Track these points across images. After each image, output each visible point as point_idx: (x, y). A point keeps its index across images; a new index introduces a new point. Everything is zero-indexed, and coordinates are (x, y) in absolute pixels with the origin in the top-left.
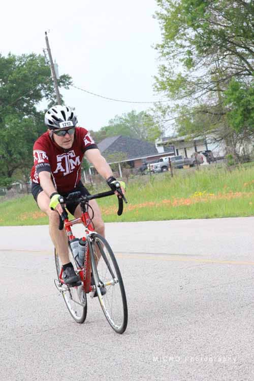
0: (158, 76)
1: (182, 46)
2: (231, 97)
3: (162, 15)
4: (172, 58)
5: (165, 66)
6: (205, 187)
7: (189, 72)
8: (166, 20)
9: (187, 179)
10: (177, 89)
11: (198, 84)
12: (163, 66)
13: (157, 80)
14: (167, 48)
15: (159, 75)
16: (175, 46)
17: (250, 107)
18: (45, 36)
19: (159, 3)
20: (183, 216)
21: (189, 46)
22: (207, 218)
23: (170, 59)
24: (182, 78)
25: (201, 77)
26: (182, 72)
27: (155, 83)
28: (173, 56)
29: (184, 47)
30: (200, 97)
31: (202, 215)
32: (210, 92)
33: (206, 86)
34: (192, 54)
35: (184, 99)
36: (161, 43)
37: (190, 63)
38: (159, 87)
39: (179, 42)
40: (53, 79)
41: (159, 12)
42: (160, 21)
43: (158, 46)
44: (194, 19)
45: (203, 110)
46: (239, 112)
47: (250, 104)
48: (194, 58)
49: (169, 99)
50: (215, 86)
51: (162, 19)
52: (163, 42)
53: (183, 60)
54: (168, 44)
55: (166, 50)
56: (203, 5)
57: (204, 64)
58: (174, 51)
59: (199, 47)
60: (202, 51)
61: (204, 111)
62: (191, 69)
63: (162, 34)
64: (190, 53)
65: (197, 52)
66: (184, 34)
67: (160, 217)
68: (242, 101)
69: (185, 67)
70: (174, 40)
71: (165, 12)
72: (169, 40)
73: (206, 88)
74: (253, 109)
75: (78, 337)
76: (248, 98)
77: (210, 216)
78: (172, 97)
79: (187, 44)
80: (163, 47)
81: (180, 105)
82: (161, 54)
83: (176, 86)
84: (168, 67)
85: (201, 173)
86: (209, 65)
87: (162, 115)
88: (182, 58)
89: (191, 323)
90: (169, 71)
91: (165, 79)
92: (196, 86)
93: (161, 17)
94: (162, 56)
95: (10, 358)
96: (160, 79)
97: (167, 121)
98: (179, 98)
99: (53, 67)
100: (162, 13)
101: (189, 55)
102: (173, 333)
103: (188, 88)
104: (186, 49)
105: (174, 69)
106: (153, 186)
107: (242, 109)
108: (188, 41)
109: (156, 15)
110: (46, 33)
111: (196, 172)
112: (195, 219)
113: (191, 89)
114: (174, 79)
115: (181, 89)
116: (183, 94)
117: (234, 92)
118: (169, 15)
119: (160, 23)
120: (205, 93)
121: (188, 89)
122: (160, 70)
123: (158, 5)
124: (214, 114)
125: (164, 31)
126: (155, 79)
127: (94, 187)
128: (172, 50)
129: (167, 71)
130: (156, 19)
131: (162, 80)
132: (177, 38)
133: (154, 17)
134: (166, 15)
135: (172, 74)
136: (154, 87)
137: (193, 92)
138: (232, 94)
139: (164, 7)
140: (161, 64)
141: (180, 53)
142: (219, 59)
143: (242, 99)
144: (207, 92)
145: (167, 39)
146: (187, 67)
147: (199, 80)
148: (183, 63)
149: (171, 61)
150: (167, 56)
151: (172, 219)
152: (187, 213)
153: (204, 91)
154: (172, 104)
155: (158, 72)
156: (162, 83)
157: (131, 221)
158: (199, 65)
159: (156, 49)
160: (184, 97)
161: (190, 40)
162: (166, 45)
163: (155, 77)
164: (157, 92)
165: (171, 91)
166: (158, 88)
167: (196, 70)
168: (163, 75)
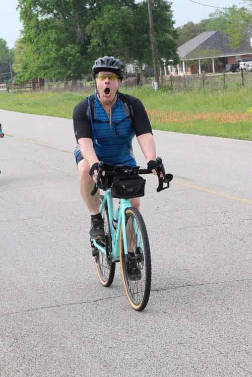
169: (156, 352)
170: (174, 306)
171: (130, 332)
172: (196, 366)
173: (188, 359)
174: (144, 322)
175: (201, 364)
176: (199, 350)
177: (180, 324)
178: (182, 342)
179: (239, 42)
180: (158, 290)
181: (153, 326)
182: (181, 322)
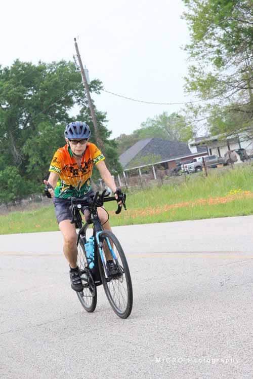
0: (189, 77)
1: (211, 46)
3: (190, 15)
4: (201, 58)
5: (195, 67)
6: (240, 185)
7: (218, 72)
8: (194, 20)
9: (222, 178)
10: (208, 89)
11: (229, 82)
12: (192, 67)
13: (188, 81)
14: (197, 49)
16: (205, 46)
18: (74, 42)
19: (187, 4)
20: (220, 214)
21: (218, 46)
22: (244, 215)
23: (200, 59)
24: (214, 77)
25: (232, 76)
26: (213, 72)
27: (186, 84)
28: (203, 56)
29: (213, 46)
30: (231, 95)
31: (239, 212)
32: (241, 90)
33: (236, 84)
34: (221, 53)
35: (215, 99)
36: (190, 43)
37: (219, 62)
38: (190, 87)
39: (207, 41)
40: (84, 85)
41: (186, 12)
42: (189, 21)
43: (187, 46)
44: (221, 18)
45: (234, 108)
48: (224, 57)
49: (200, 99)
50: (246, 85)
51: (191, 19)
52: (193, 43)
53: (212, 59)
54: (197, 44)
55: (195, 50)
56: (230, 4)
57: (234, 63)
58: (203, 51)
59: (228, 46)
60: (231, 50)
61: (235, 110)
62: (221, 68)
63: (190, 35)
64: (219, 52)
65: (226, 51)
66: (213, 34)
67: (196, 216)
69: (216, 66)
70: (203, 40)
71: (192, 13)
72: (197, 40)
73: (237, 87)
75: (121, 336)
77: (247, 213)
78: (204, 97)
79: (216, 43)
80: (192, 47)
81: (211, 105)
82: (191, 55)
83: (207, 86)
84: (198, 67)
85: (235, 171)
86: (239, 63)
87: (194, 115)
88: (211, 57)
89: (233, 318)
91: (195, 80)
92: (227, 85)
93: (189, 17)
94: (192, 56)
95: (55, 360)
96: (191, 79)
97: (199, 121)
98: (210, 98)
99: (83, 73)
100: (190, 14)
101: (218, 54)
102: (216, 329)
103: (219, 87)
104: (215, 49)
105: (204, 69)
106: (188, 186)
108: (216, 41)
109: (184, 16)
110: (75, 39)
111: (231, 170)
112: (231, 216)
113: (222, 88)
114: (205, 78)
115: (212, 89)
116: (214, 93)
118: (197, 15)
119: (188, 24)
120: (236, 92)
122: (190, 71)
123: (186, 5)
124: (247, 112)
125: (192, 32)
126: (186, 80)
127: (129, 190)
128: (202, 50)
129: (198, 72)
130: (184, 20)
131: (192, 80)
132: (206, 38)
133: (182, 18)
134: (194, 16)
135: (203, 74)
136: (184, 88)
137: (225, 91)
139: (192, 8)
140: (191, 65)
141: (209, 53)
142: (248, 57)
144: (238, 90)
145: (196, 39)
146: (217, 66)
147: (229, 79)
148: (213, 62)
149: (201, 61)
150: (196, 57)
151: (209, 218)
152: (223, 211)
153: (235, 90)
154: (203, 104)
155: (188, 73)
156: (193, 84)
157: (167, 222)
158: (229, 64)
159: (186, 49)
160: (216, 96)
161: (219, 39)
162: (195, 46)
163: (185, 78)
164: (188, 93)
165: (201, 91)
166: (188, 89)
167: (226, 69)
168: (193, 75)
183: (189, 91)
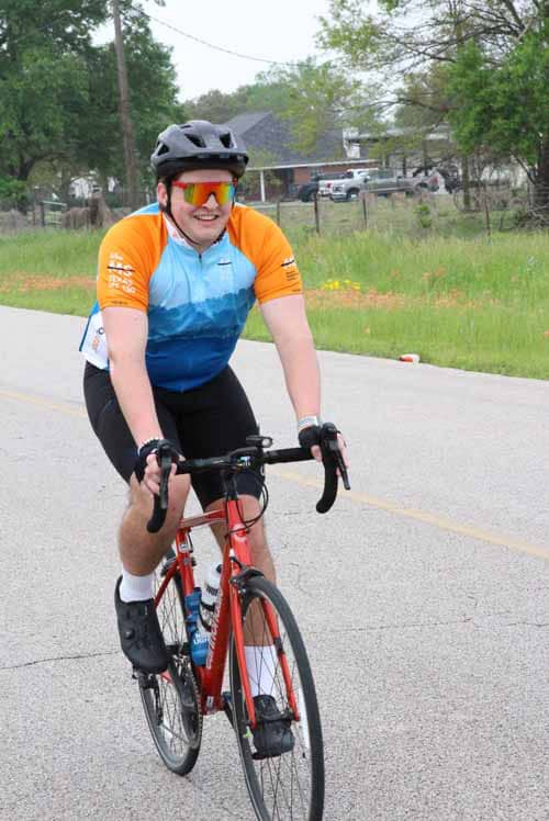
0: (329, 17)
2: (459, 79)
7: (388, 17)
10: (364, 48)
11: (408, 43)
13: (325, 24)
15: (330, 15)
17: (495, 106)
24: (373, 27)
25: (414, 29)
27: (320, 33)
30: (410, 68)
32: (432, 61)
33: (422, 49)
35: (374, 71)
38: (327, 40)
46: (473, 114)
47: (495, 101)
50: (439, 51)
62: (392, 12)
68: (482, 93)
69: (382, 6)
73: (424, 53)
74: (501, 110)
76: (494, 88)
78: (354, 66)
81: (365, 82)
83: (361, 42)
86: (439, 3)
90: (352, 8)
91: (340, 26)
92: (402, 47)
96: (334, 24)
98: (368, 67)
105: (361, 6)
107: (478, 108)
113: (388, 53)
114: (358, 26)
115: (369, 50)
116: (370, 61)
117: (469, 72)
121: (383, 53)
122: (333, 5)
124: (431, 108)
126: (321, 23)
129: (349, 9)
135: (357, 16)
136: (317, 39)
137: (395, 57)
138: (463, 75)
143: (481, 88)
144: (424, 60)
146: (386, 6)
147: (408, 35)
153: (418, 58)
155: (330, 8)
156: (334, 33)
158: (408, 6)
160: (381, 66)
163: (322, 19)
164: (323, 51)
165: (347, 51)
166: (325, 43)
167: (405, 13)
168: (338, 16)
169: (57, 780)
170: (107, 689)
171: (9, 740)
172: (135, 808)
173: (120, 793)
174: (42, 720)
175: (146, 804)
176: (146, 775)
177: (114, 723)
178: (113, 760)
179: (311, 139)
180: (79, 657)
181: (59, 728)
182: (118, 721)
183: (325, 47)
